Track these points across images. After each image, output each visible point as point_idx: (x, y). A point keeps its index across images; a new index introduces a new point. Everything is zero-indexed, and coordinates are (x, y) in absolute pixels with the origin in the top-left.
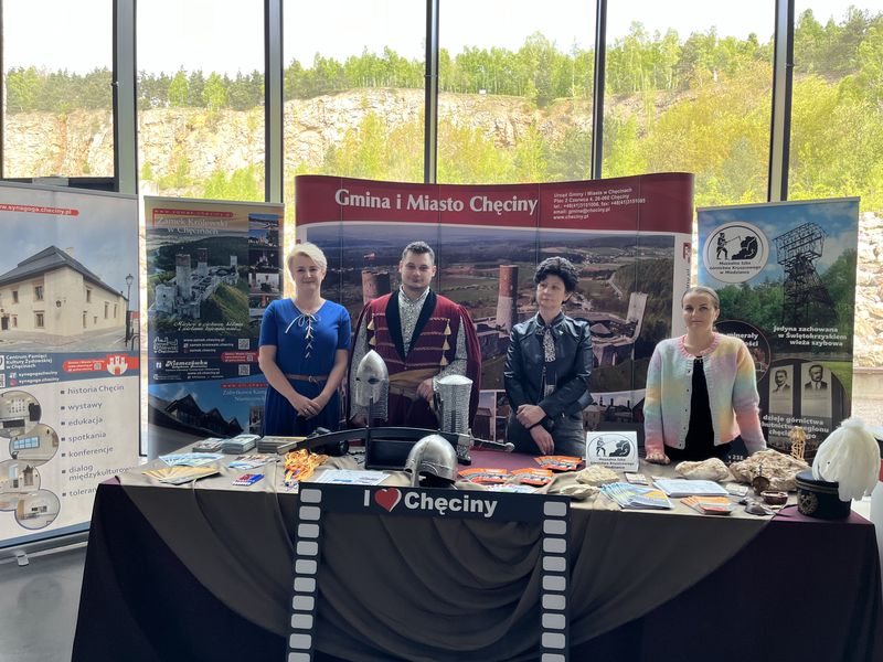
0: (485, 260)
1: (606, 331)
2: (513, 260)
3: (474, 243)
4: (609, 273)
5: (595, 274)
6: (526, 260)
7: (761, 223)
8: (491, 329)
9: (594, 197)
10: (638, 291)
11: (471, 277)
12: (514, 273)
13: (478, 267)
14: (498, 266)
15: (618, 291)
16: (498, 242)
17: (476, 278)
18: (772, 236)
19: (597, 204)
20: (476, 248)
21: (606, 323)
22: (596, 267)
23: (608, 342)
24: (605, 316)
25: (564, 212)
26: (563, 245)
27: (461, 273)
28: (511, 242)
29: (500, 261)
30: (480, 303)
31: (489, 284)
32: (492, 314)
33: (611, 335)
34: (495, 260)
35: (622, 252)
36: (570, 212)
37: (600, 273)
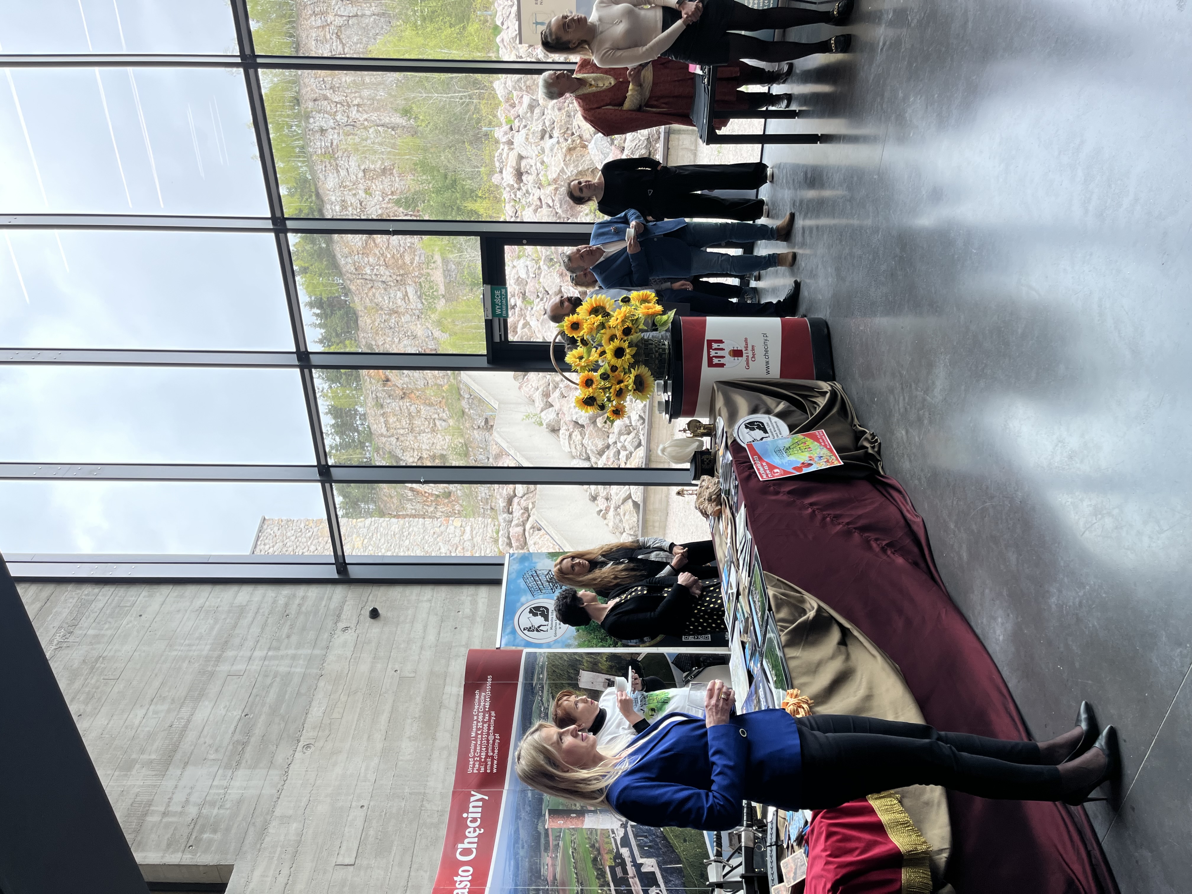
0: (538, 843)
2: (539, 815)
3: (516, 854)
7: (519, 604)
8: (626, 833)
9: (478, 729)
10: (577, 680)
11: (560, 855)
12: (554, 812)
13: (547, 849)
14: (547, 830)
16: (517, 831)
17: (560, 851)
18: (530, 596)
19: (486, 725)
20: (522, 853)
25: (489, 760)
27: (554, 866)
28: (518, 817)
29: (540, 828)
30: (593, 846)
31: (569, 838)
32: (605, 833)
34: (539, 834)
35: (537, 699)
36: (490, 754)
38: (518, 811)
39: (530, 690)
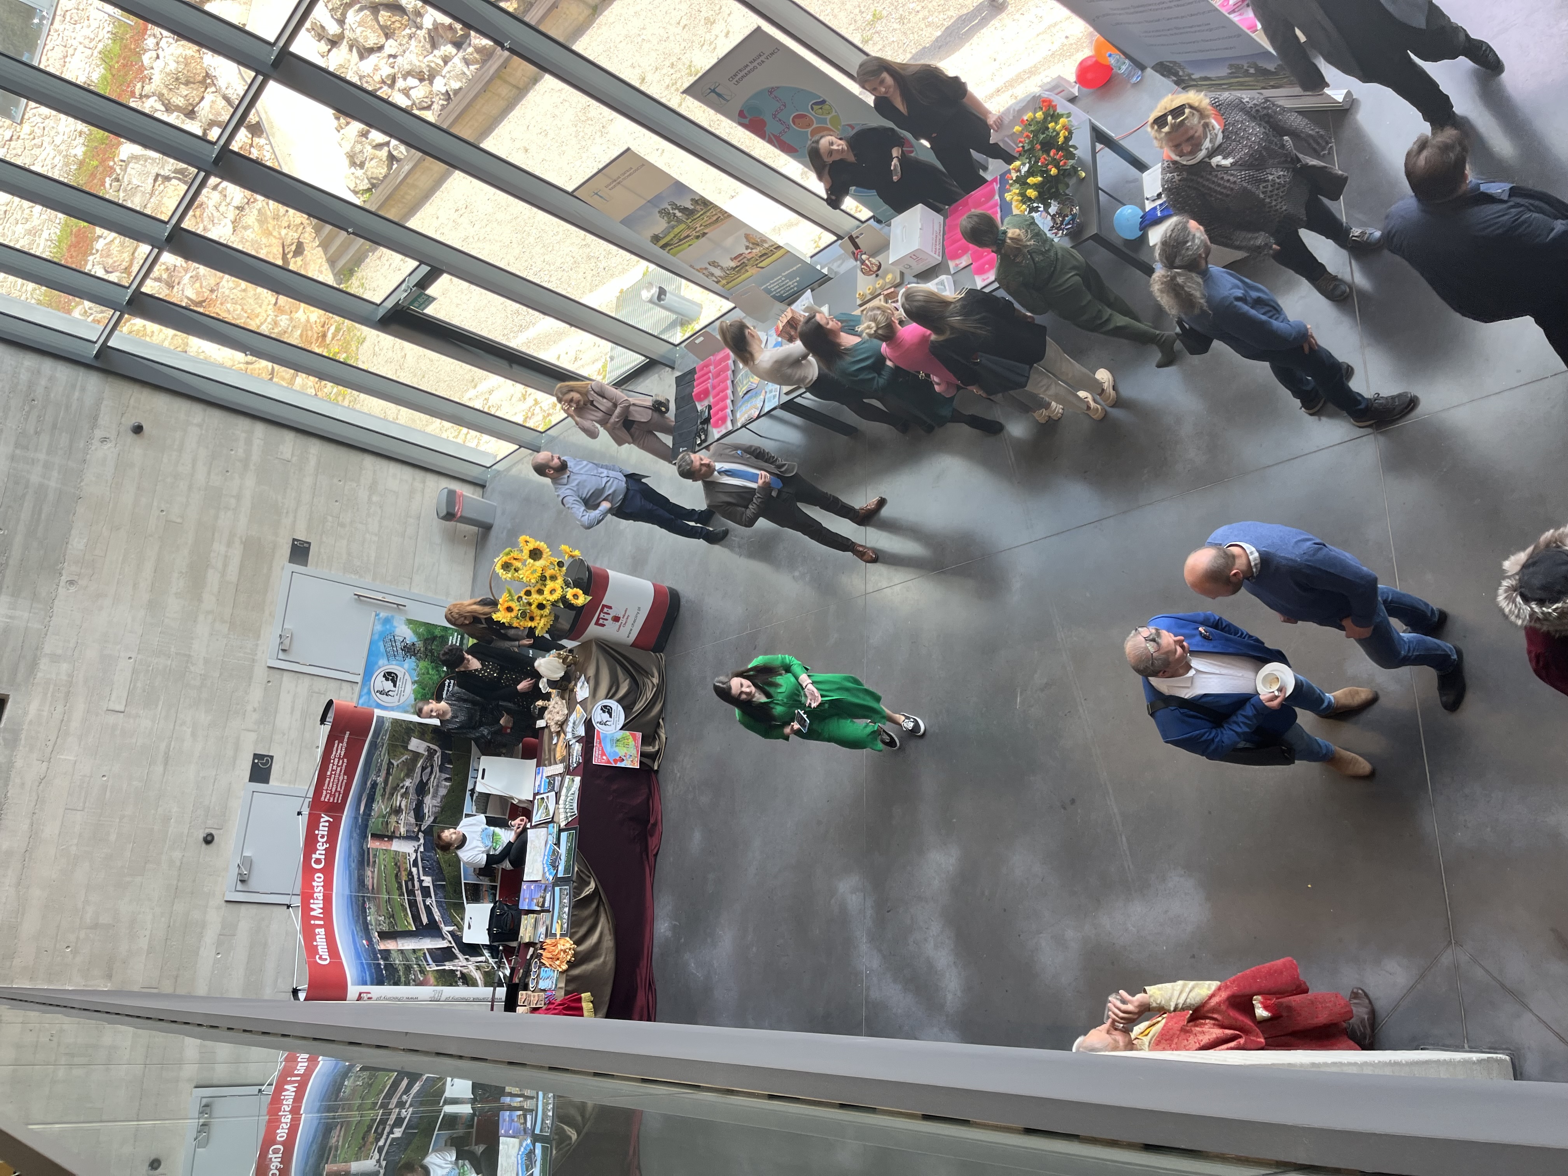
0: (363, 859)
1: (429, 769)
2: (366, 837)
3: (350, 866)
4: (390, 764)
5: (388, 774)
6: (366, 826)
7: (376, 667)
8: (417, 857)
9: (333, 770)
10: (408, 743)
11: (376, 870)
12: (374, 836)
13: (368, 865)
14: (369, 849)
15: (404, 758)
16: (350, 849)
17: (377, 866)
18: (386, 662)
19: (339, 769)
20: (353, 865)
21: (423, 769)
22: (383, 773)
23: (436, 769)
24: (418, 770)
25: (337, 794)
26: (361, 796)
27: (373, 878)
28: (351, 837)
29: (365, 846)
30: (396, 864)
31: (382, 857)
32: (405, 855)
33: (432, 766)
34: (364, 851)
35: (378, 753)
36: (339, 789)
37: (388, 770)
38: (351, 832)
39: (374, 745)
